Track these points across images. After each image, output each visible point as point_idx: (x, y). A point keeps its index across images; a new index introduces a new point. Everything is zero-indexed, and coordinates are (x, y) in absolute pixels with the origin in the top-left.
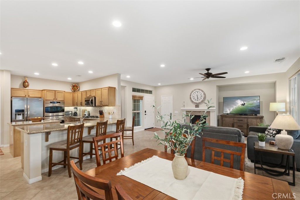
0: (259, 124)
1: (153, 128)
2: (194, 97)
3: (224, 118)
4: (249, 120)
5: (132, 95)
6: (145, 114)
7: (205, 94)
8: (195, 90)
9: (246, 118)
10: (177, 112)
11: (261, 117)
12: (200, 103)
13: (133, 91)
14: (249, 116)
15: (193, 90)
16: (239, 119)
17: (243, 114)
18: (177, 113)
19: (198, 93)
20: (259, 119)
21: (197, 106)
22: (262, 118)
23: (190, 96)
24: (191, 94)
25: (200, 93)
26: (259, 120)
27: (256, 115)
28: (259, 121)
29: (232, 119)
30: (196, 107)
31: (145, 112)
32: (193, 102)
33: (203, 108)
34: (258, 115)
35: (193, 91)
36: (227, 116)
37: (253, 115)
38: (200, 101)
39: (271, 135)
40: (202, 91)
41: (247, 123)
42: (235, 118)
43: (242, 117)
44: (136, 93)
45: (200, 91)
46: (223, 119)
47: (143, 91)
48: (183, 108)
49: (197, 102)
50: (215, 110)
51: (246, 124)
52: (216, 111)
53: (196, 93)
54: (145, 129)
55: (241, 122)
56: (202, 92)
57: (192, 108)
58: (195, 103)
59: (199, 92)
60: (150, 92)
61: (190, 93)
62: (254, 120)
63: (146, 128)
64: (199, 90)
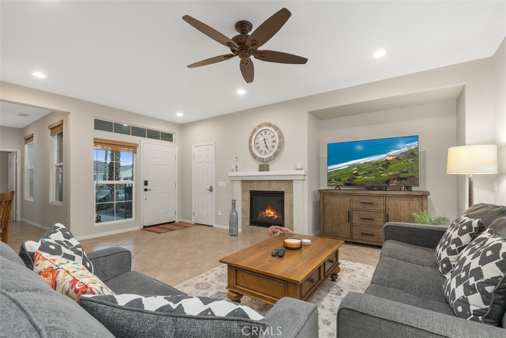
0: (415, 214)
1: (174, 222)
2: (257, 146)
3: (327, 198)
4: (391, 203)
5: (95, 139)
6: (146, 190)
7: (281, 136)
8: (259, 126)
9: (383, 196)
10: (222, 184)
11: (421, 194)
12: (270, 159)
13: (95, 129)
14: (389, 193)
15: (255, 126)
16: (364, 201)
17: (376, 187)
18: (224, 185)
19: (266, 134)
20: (415, 199)
21: (264, 167)
22: (424, 196)
23: (250, 142)
24: (251, 137)
25: (272, 135)
26: (415, 203)
27: (408, 188)
28: (417, 204)
29: (347, 199)
30: (260, 170)
31: (146, 183)
32: (255, 157)
33: (277, 171)
34: (414, 189)
35: (255, 130)
36: (335, 192)
37: (401, 190)
38: (271, 154)
39: (472, 281)
40: (276, 128)
41: (385, 211)
42: (355, 198)
43: (372, 196)
44: (113, 133)
45: (270, 128)
46: (326, 201)
47: (139, 132)
48: (235, 174)
49: (265, 157)
50: (305, 175)
51: (382, 214)
52: (306, 178)
53: (263, 133)
54: (145, 227)
55: (369, 207)
56: (276, 130)
57: (252, 172)
58: (260, 160)
59: (268, 132)
60: (168, 137)
61: (250, 134)
62: (404, 203)
63: (146, 225)
64: (269, 125)
